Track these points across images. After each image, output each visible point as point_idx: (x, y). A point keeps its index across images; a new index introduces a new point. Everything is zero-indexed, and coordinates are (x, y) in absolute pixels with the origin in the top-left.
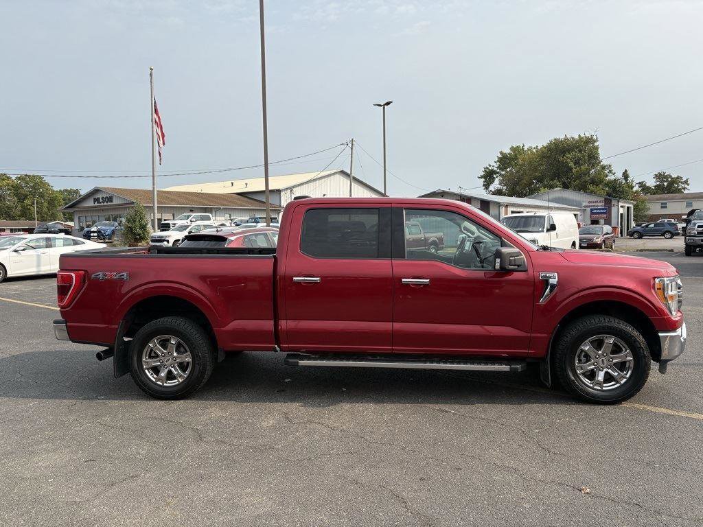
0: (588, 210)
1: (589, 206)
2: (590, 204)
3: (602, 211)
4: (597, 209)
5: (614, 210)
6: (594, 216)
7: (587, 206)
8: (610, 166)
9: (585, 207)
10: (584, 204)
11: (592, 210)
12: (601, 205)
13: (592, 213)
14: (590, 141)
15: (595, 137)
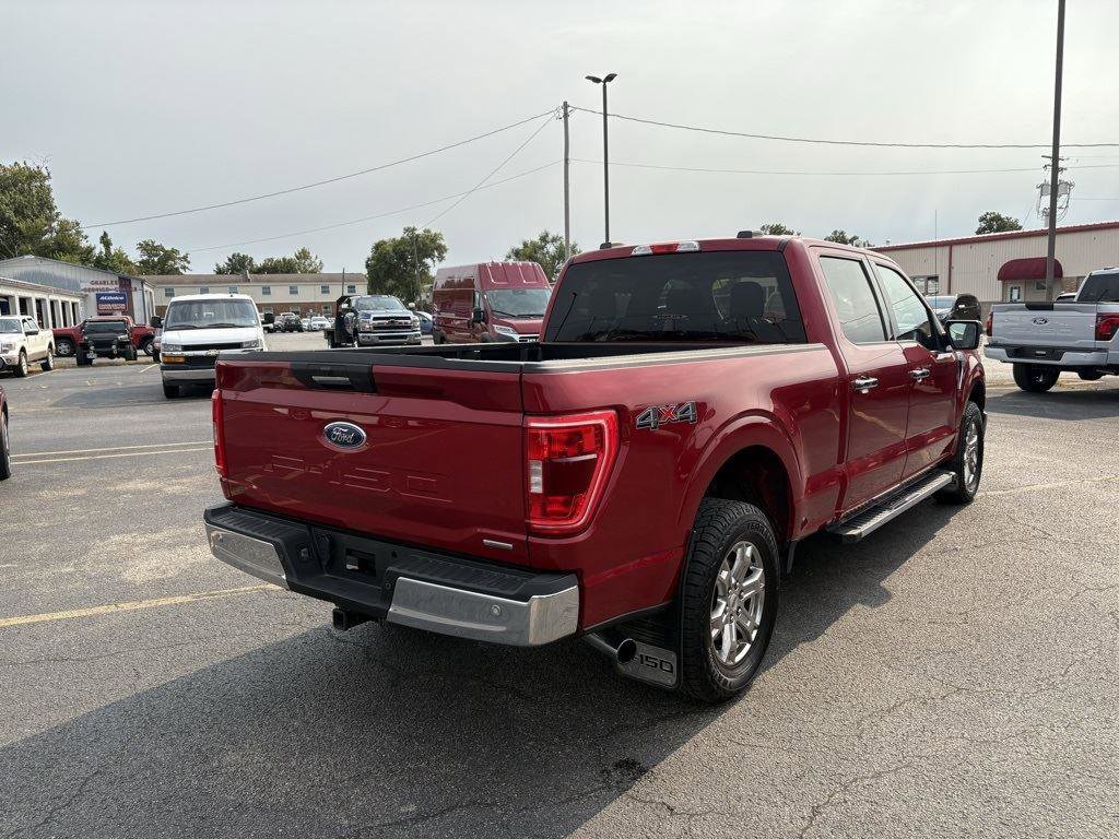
0: (93, 296)
1: (93, 290)
2: (94, 286)
3: (117, 298)
4: (110, 295)
5: (136, 297)
6: (103, 307)
7: (89, 290)
8: (78, 224)
9: (85, 290)
10: (83, 286)
11: (98, 296)
12: (114, 288)
13: (99, 302)
14: (34, 176)
15: (45, 173)
